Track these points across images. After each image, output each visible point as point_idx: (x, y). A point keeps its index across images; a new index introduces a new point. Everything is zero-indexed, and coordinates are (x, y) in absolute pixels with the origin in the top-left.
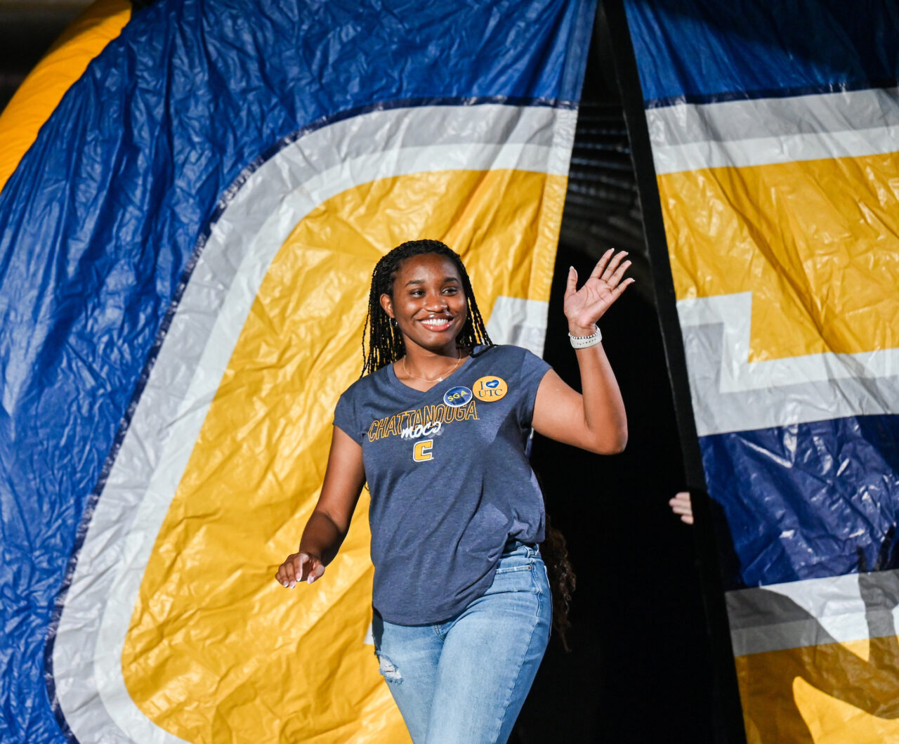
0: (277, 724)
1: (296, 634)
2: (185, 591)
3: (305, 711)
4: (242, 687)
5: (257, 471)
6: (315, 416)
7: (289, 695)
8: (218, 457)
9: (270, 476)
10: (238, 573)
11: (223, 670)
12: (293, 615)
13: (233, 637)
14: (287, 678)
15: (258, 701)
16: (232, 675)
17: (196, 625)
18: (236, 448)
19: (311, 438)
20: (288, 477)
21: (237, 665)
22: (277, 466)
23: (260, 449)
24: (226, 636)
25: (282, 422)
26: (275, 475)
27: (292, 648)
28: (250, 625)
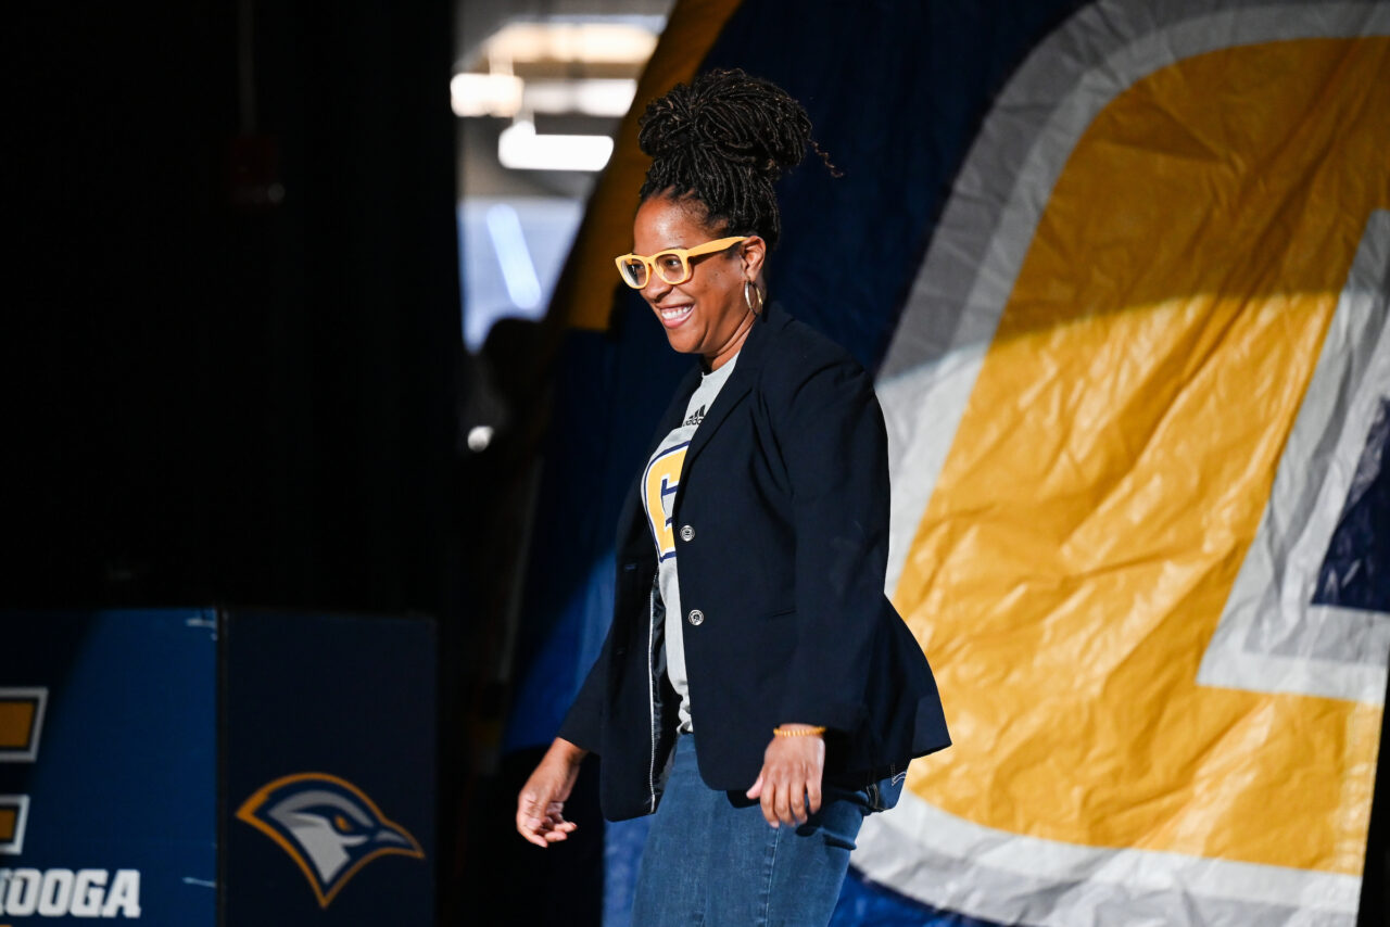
0: (1077, 793)
1: (1102, 669)
2: (949, 615)
3: (1115, 775)
4: (1028, 745)
5: (1046, 451)
6: (1124, 376)
7: (1094, 753)
8: (992, 434)
9: (1064, 459)
10: (1021, 590)
11: (1003, 719)
12: (1097, 644)
13: (1015, 677)
14: (1090, 731)
15: (1051, 762)
16: (1014, 728)
17: (966, 660)
18: (1018, 419)
19: (1119, 406)
20: (1089, 458)
21: (1022, 711)
22: (1074, 442)
23: (1052, 419)
24: (1008, 672)
25: (1079, 384)
26: (1071, 457)
27: (1096, 690)
28: (1039, 661)
